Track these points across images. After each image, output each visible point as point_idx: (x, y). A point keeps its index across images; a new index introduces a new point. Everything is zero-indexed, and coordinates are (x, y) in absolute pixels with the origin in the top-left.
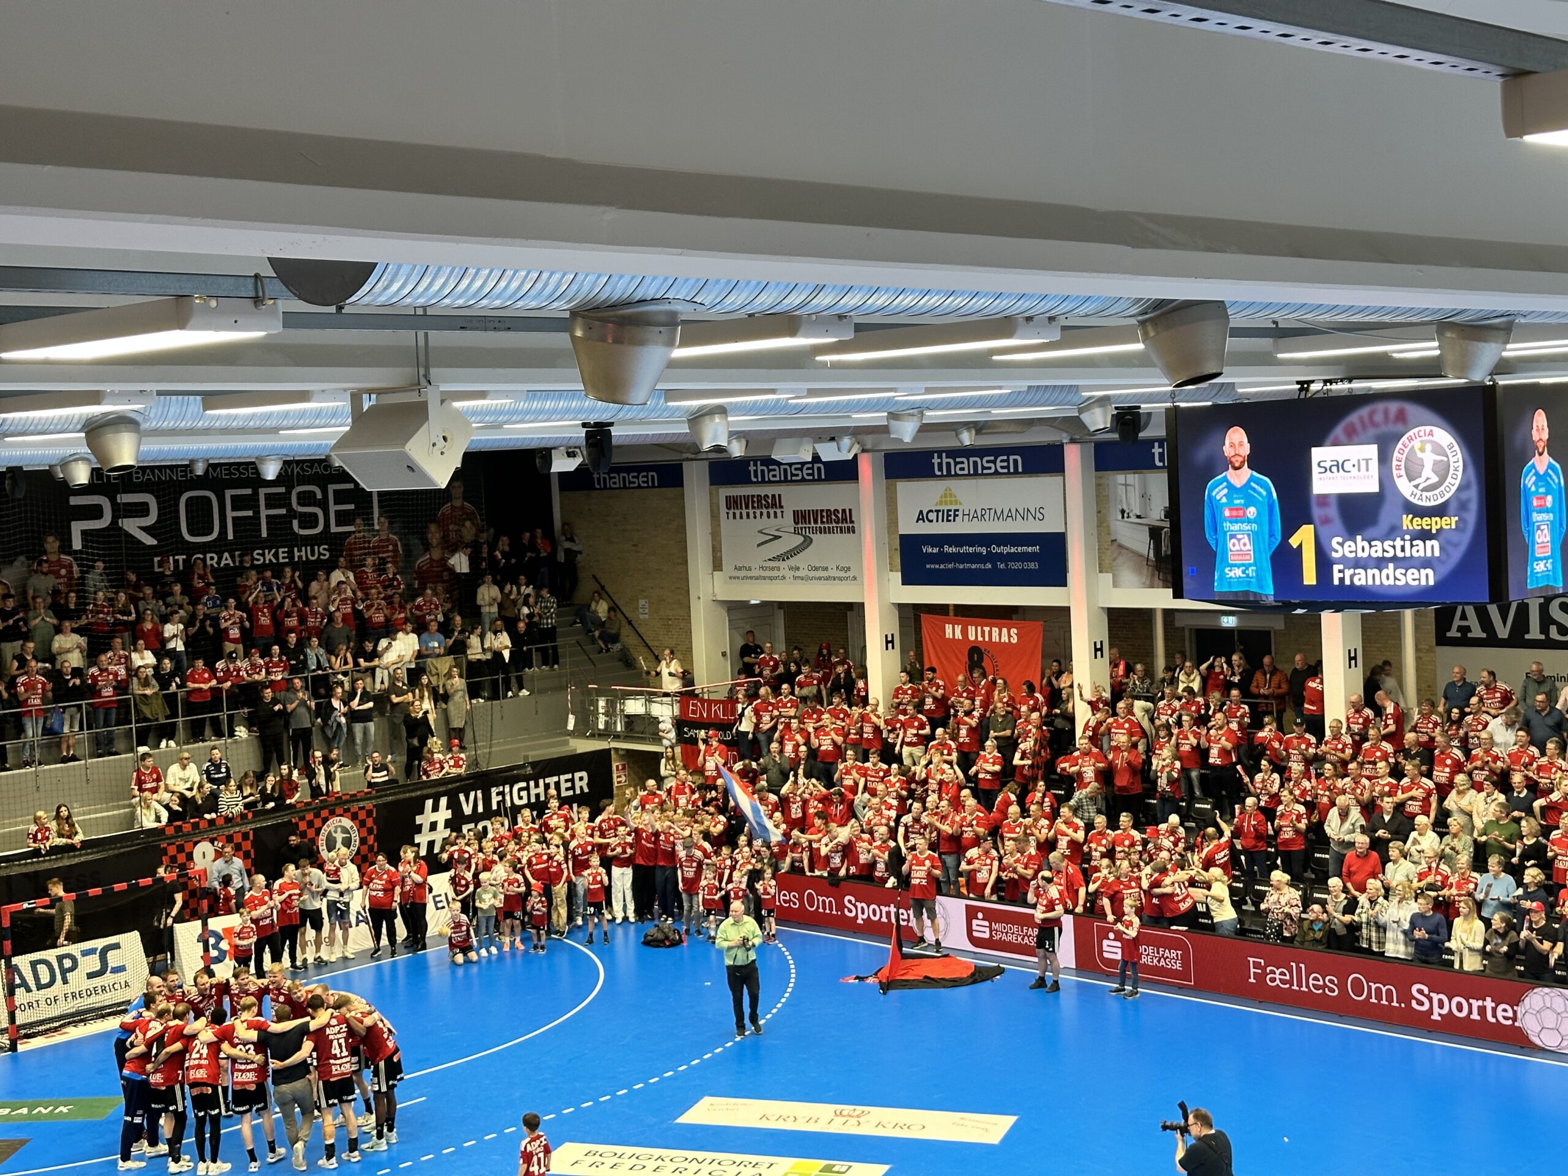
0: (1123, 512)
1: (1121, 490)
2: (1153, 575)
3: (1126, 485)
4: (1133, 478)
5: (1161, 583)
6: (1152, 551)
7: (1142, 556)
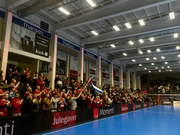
0: (15, 32)
1: (16, 28)
2: (20, 48)
3: (17, 27)
4: (18, 26)
5: (22, 50)
6: (21, 43)
7: (18, 43)
